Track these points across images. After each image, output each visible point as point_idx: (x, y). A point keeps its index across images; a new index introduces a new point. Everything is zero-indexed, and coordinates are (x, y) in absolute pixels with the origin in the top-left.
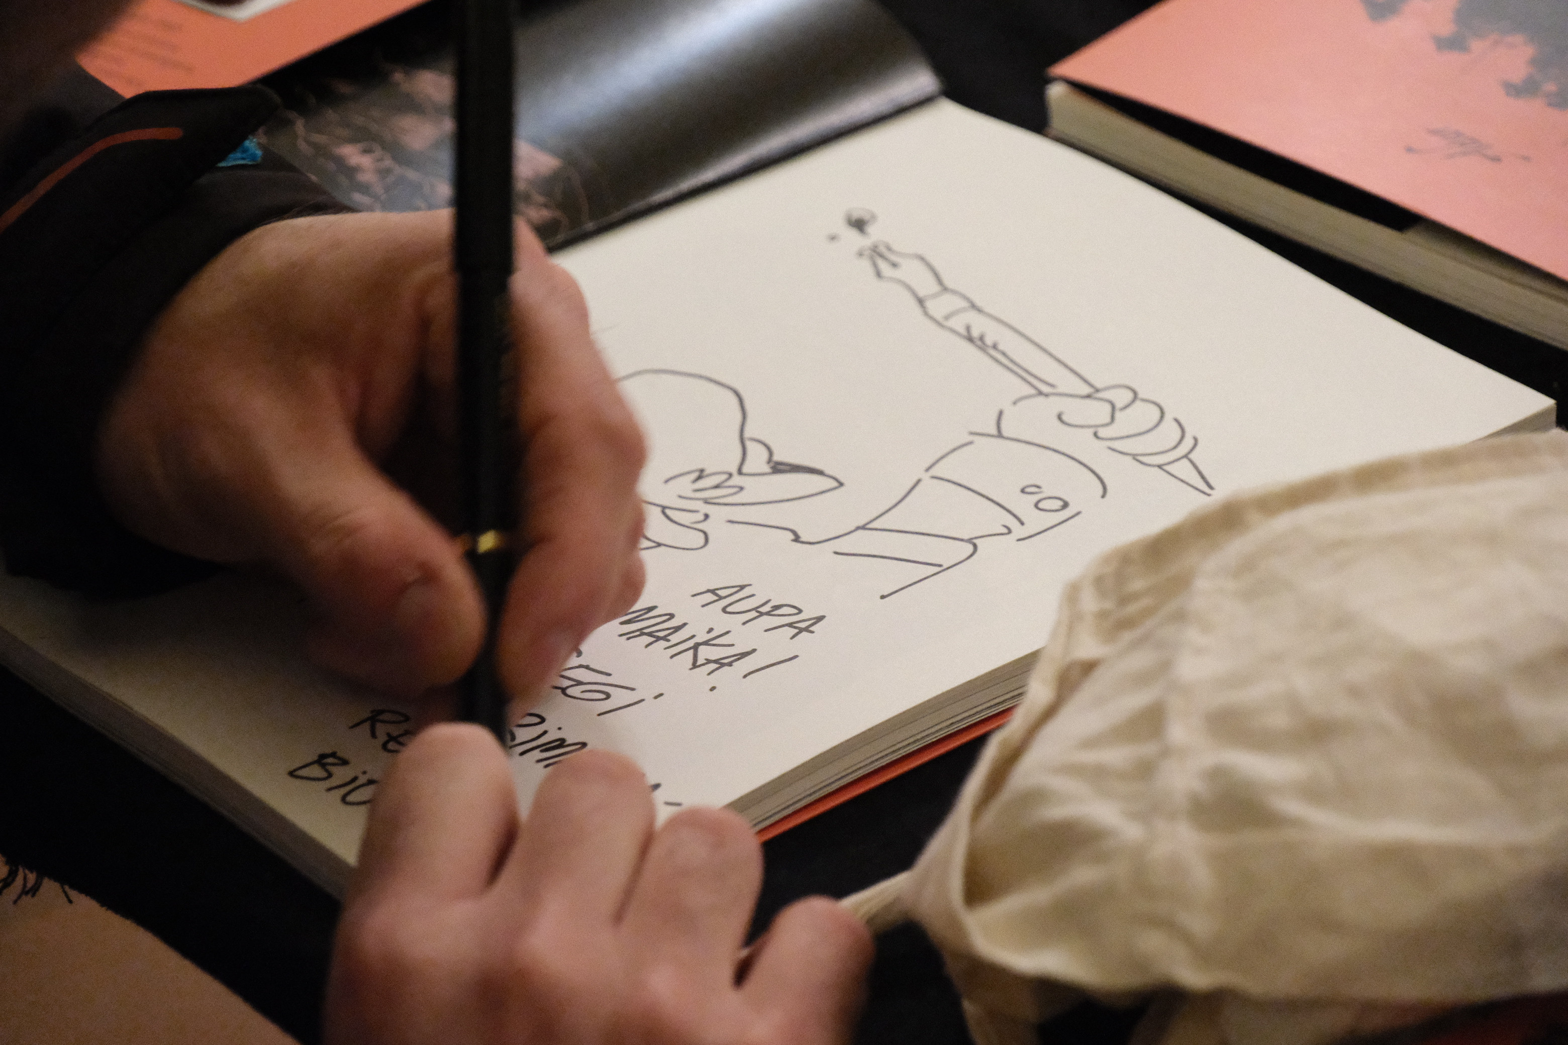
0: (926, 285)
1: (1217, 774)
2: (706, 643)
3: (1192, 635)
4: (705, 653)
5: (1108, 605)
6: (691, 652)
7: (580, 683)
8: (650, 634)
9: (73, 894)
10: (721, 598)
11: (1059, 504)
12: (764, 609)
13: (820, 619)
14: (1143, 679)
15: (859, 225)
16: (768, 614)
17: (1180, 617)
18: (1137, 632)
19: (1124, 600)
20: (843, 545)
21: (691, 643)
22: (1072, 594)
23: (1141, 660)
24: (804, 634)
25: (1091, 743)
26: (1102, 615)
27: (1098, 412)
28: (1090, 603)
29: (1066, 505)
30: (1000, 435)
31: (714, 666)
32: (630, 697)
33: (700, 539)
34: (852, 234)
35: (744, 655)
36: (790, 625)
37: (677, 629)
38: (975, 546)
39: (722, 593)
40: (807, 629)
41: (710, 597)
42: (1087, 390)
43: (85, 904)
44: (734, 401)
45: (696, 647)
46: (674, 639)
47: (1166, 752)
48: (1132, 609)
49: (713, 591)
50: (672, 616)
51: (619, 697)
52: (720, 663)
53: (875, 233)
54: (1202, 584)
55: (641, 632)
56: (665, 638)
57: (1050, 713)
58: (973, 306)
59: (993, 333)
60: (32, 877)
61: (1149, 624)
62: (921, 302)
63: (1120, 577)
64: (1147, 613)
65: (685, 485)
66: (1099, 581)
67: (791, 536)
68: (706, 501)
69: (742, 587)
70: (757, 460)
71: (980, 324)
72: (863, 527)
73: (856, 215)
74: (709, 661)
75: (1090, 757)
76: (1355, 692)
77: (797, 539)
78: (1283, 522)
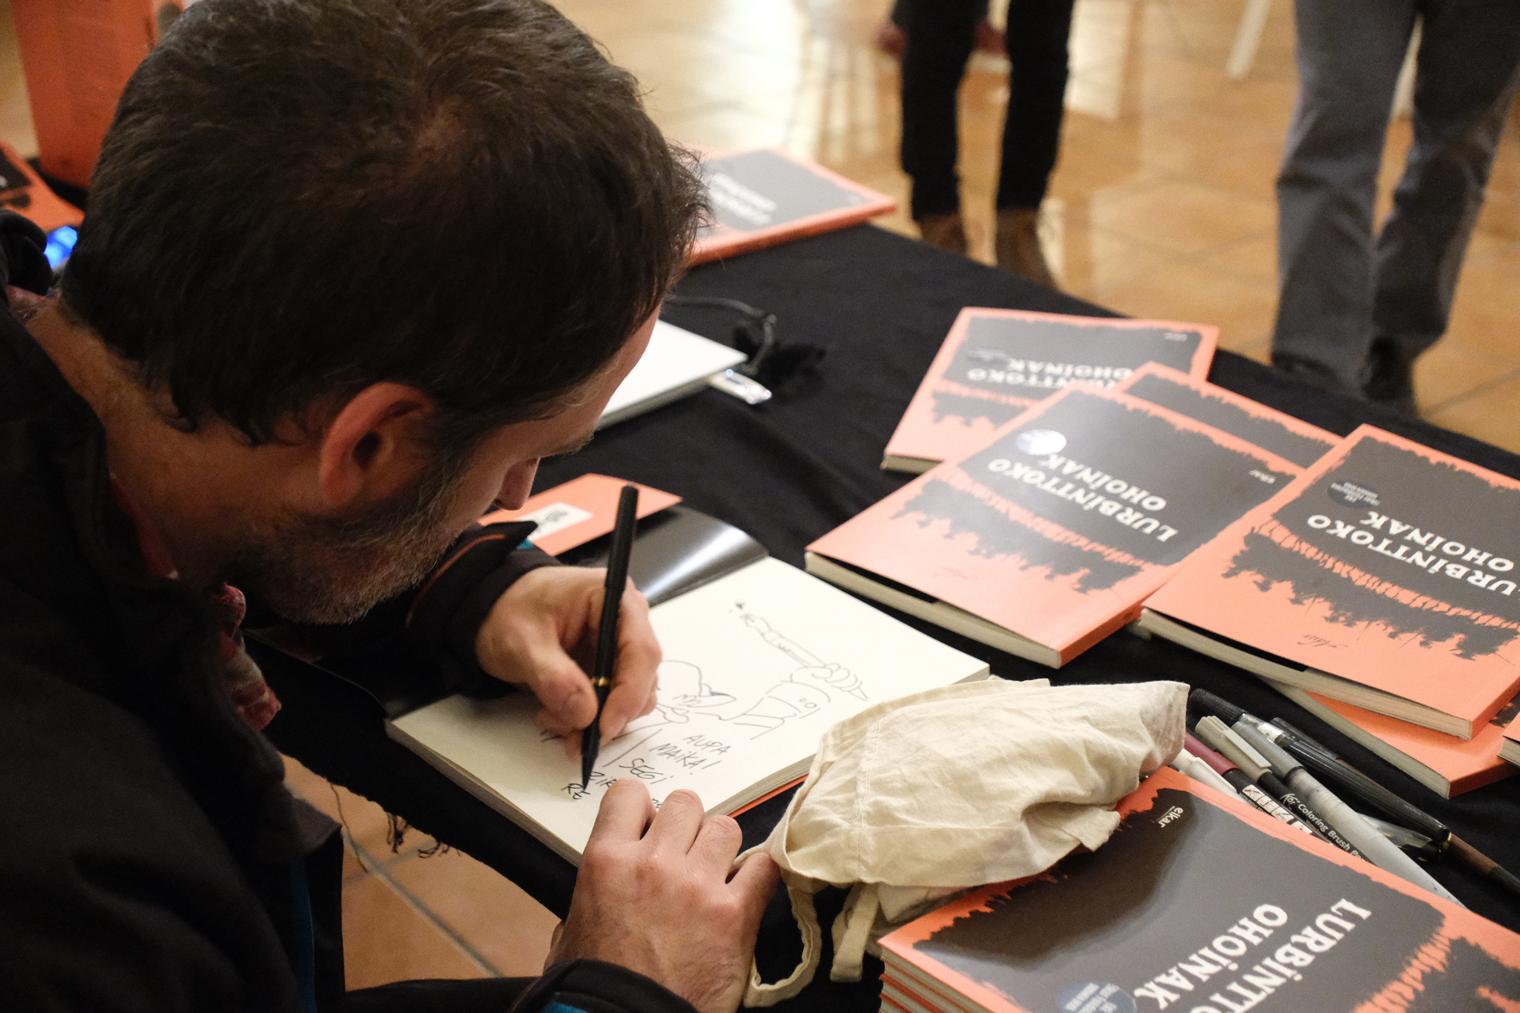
0: (764, 629)
1: (875, 804)
2: (689, 757)
3: (866, 753)
4: (688, 760)
5: (838, 742)
6: (683, 761)
7: (643, 772)
8: (669, 754)
9: (461, 852)
10: (694, 740)
11: (813, 705)
12: (710, 744)
13: (728, 747)
14: (848, 769)
15: (740, 606)
16: (711, 746)
17: (862, 746)
18: (847, 752)
19: (843, 740)
20: (737, 721)
21: (683, 757)
22: (825, 738)
23: (848, 762)
24: (724, 753)
25: (829, 793)
26: (835, 745)
27: (826, 673)
28: (831, 741)
29: (815, 706)
30: (791, 681)
31: (691, 765)
32: (661, 777)
33: (685, 719)
34: (738, 610)
35: (702, 761)
36: (719, 750)
37: (678, 752)
38: (784, 721)
39: (694, 738)
40: (724, 751)
41: (690, 740)
42: (822, 665)
43: (465, 856)
44: (696, 671)
45: (685, 759)
46: (677, 755)
47: (857, 796)
48: (846, 743)
49: (690, 738)
50: (676, 747)
51: (658, 777)
52: (694, 764)
53: (746, 610)
54: (869, 735)
55: (666, 753)
56: (673, 755)
57: (816, 782)
58: (781, 637)
59: (789, 646)
60: (446, 846)
61: (851, 748)
62: (763, 635)
63: (841, 732)
64: (852, 744)
65: (680, 700)
66: (834, 734)
67: (717, 718)
68: (688, 706)
69: (701, 736)
70: (706, 691)
71: (784, 643)
72: (744, 714)
73: (739, 603)
74: (690, 764)
75: (829, 798)
76: (924, 774)
77: (720, 719)
78: (898, 712)
